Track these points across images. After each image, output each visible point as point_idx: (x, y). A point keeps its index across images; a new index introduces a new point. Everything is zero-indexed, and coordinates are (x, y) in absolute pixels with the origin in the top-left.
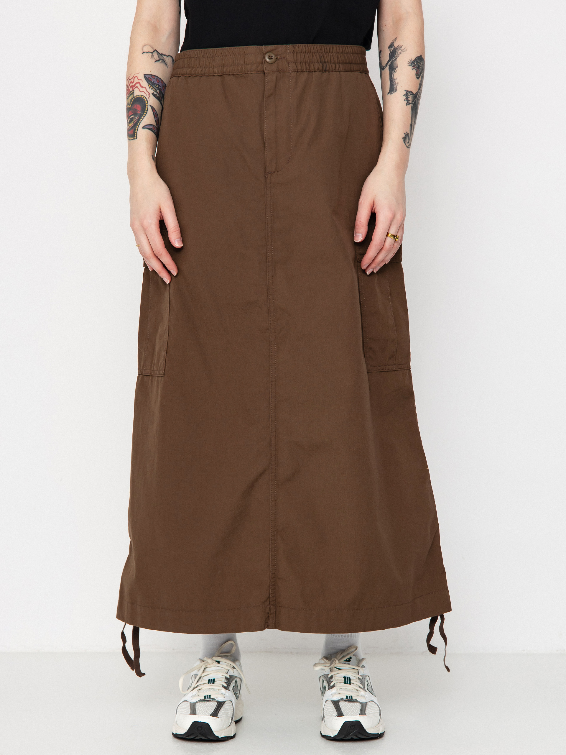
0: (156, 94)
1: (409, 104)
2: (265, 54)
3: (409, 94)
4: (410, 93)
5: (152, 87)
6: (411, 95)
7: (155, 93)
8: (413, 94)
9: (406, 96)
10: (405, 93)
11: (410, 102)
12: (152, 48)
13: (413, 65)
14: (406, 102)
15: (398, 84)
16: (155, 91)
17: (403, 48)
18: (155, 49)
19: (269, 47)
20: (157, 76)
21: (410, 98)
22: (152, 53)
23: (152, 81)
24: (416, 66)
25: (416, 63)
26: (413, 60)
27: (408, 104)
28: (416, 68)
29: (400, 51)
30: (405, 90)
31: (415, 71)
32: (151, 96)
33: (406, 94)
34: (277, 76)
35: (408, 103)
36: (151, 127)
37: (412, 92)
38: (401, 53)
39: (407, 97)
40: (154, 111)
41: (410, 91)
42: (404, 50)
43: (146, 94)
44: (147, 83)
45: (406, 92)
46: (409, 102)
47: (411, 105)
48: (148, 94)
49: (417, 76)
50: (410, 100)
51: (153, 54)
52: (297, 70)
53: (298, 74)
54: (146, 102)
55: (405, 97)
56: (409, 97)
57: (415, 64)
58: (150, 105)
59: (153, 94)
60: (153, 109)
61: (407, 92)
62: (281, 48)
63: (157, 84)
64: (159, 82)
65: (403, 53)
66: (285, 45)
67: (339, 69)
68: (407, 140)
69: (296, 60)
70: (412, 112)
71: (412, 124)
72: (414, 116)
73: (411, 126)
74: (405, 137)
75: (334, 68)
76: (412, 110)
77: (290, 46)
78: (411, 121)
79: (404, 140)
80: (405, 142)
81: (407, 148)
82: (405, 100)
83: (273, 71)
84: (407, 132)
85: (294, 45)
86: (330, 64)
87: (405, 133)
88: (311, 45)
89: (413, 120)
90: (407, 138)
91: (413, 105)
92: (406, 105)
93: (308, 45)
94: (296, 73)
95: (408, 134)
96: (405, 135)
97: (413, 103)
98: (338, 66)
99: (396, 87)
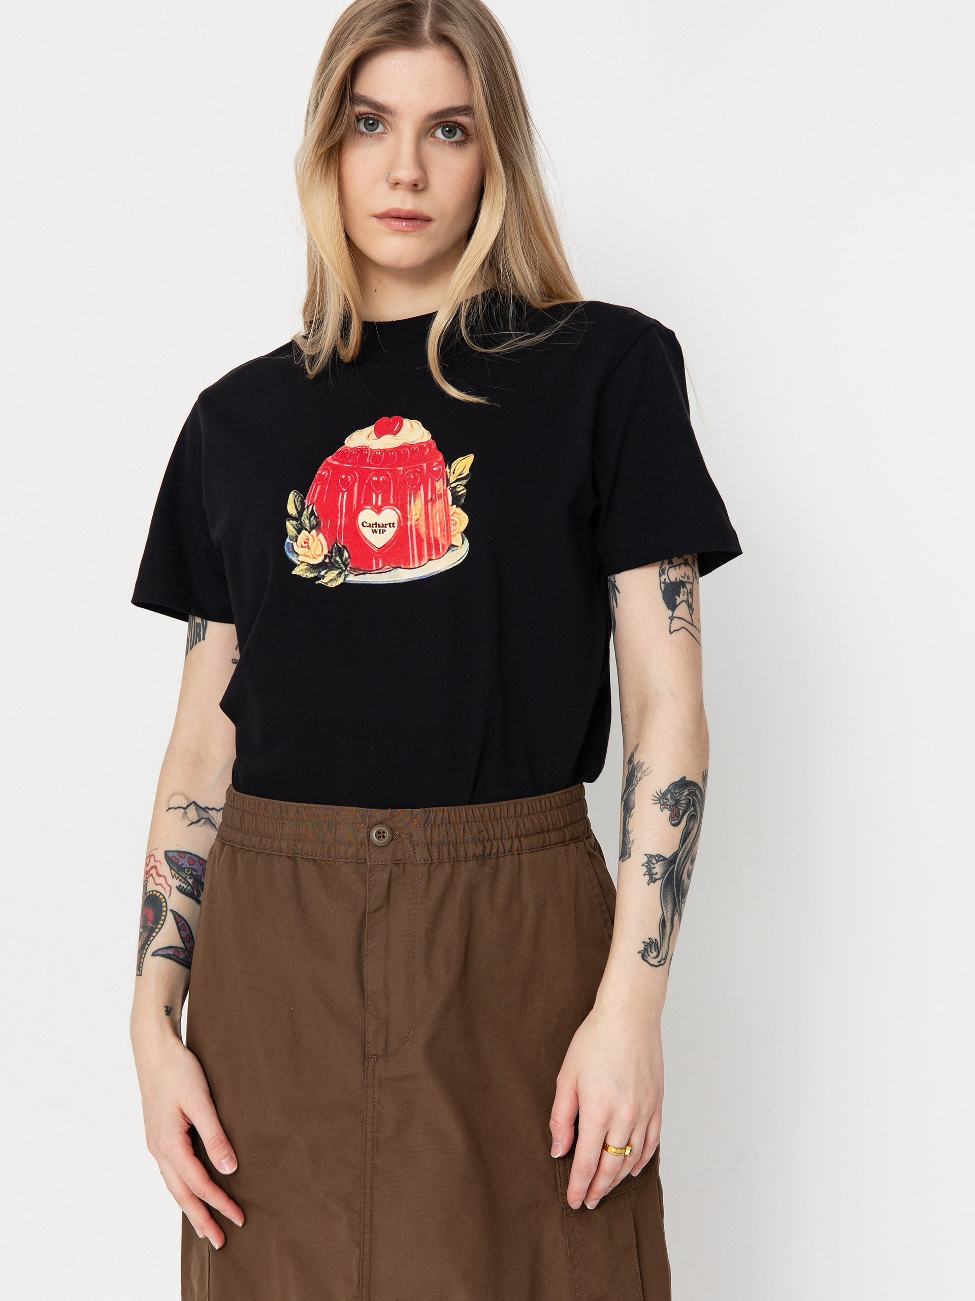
1: (656, 880)
2: (371, 827)
3: (654, 861)
4: (657, 858)
5: (177, 875)
6: (658, 861)
7: (183, 885)
8: (665, 859)
9: (647, 867)
10: (645, 859)
11: (658, 876)
12: (187, 798)
13: (662, 803)
14: (647, 877)
15: (633, 841)
16: (183, 883)
17: (644, 768)
18: (192, 801)
20: (190, 853)
21: (658, 869)
22: (185, 808)
23: (179, 863)
24: (671, 802)
25: (669, 797)
26: (662, 792)
27: (652, 882)
28: (670, 806)
29: (639, 775)
30: (646, 855)
31: (667, 813)
32: (175, 891)
33: (646, 863)
34: (391, 872)
35: (652, 880)
36: (171, 952)
37: (661, 856)
38: (640, 779)
39: (650, 868)
40: (179, 920)
41: (657, 855)
42: (645, 773)
43: (165, 889)
44: (168, 867)
45: (648, 858)
46: (654, 876)
47: (659, 883)
49: (673, 822)
50: (657, 873)
51: (187, 810)
52: (429, 861)
53: (433, 867)
54: (164, 904)
55: (645, 869)
56: (655, 867)
57: (667, 799)
58: (171, 910)
60: (177, 916)
61: (650, 857)
62: (401, 816)
63: (188, 868)
64: (195, 863)
65: (644, 778)
66: (409, 810)
67: (520, 848)
68: (652, 953)
69: (429, 840)
70: (664, 894)
71: (664, 918)
72: (669, 900)
73: (663, 924)
74: (646, 950)
75: (507, 849)
76: (664, 890)
77: (419, 813)
78: (661, 913)
79: (644, 955)
80: (646, 959)
81: (654, 967)
82: (644, 875)
83: (384, 863)
84: (649, 938)
85: (427, 809)
86: (500, 842)
87: (644, 942)
88: (462, 809)
89: (666, 910)
90: (651, 948)
91: (665, 881)
92: (649, 884)
93: (456, 807)
94: (429, 866)
95: (654, 941)
96: (645, 946)
97: (664, 877)
98: (516, 843)
99: (630, 848)
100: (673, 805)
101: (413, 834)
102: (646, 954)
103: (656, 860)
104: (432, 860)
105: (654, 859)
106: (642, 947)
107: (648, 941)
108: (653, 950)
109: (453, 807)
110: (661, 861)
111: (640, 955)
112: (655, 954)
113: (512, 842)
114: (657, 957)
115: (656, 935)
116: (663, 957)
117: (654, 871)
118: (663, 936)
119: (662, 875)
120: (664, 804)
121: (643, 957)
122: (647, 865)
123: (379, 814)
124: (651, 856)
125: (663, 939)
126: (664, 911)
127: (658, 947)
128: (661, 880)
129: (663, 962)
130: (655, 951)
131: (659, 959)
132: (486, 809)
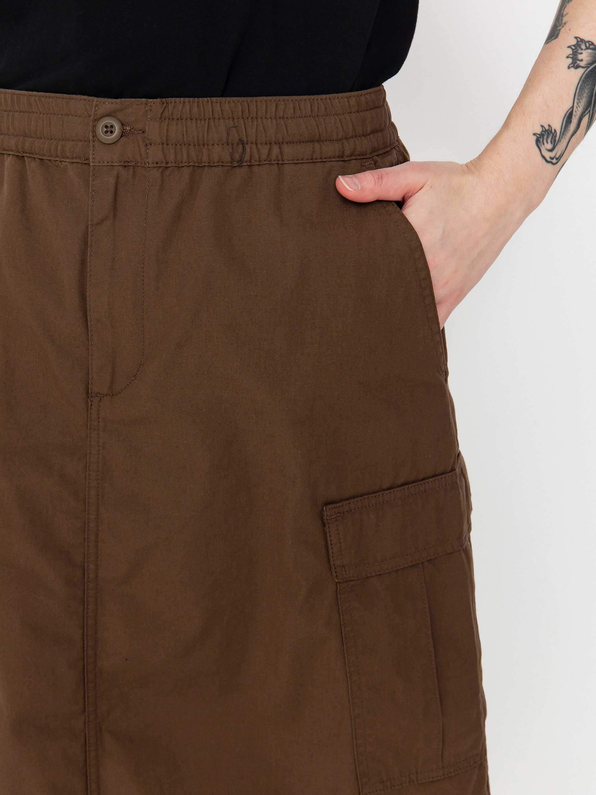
1: (577, 67)
2: (97, 120)
3: (583, 47)
4: (587, 45)
6: (587, 48)
9: (573, 50)
10: (574, 42)
11: (582, 64)
14: (570, 61)
15: (565, 23)
27: (573, 67)
30: (576, 38)
33: (574, 46)
34: (118, 177)
35: (575, 65)
37: (593, 44)
39: (576, 52)
41: (588, 42)
45: (578, 42)
46: (578, 62)
47: (581, 71)
50: (582, 60)
55: (570, 51)
56: (581, 53)
61: (580, 41)
62: (134, 107)
66: (144, 100)
67: (280, 158)
68: (547, 143)
69: (165, 139)
70: (581, 86)
71: (572, 112)
72: (585, 95)
73: (569, 117)
74: (542, 135)
75: (264, 156)
76: (583, 81)
77: (155, 103)
78: (571, 105)
79: (539, 139)
80: (540, 145)
81: (544, 161)
82: (568, 57)
83: (110, 164)
84: (549, 126)
85: (164, 100)
86: (254, 146)
87: (542, 126)
88: (208, 102)
89: (578, 103)
90: (548, 137)
91: (589, 72)
92: (569, 68)
93: (200, 99)
94: (163, 171)
95: (553, 131)
96: (543, 131)
97: (589, 67)
98: (276, 150)
99: (560, 30)
101: (145, 130)
102: (541, 140)
103: (586, 46)
104: (167, 163)
105: (584, 44)
106: (539, 130)
107: (547, 128)
108: (549, 141)
109: (196, 99)
110: (592, 49)
111: (535, 138)
112: (549, 146)
113: (270, 149)
114: (551, 150)
115: (557, 125)
116: (557, 156)
117: (580, 57)
118: (564, 131)
119: (587, 64)
121: (537, 141)
122: (573, 48)
123: (108, 104)
124: (582, 40)
125: (563, 134)
126: (575, 104)
127: (555, 140)
128: (585, 69)
129: (554, 161)
130: (551, 143)
131: (552, 154)
132: (239, 103)
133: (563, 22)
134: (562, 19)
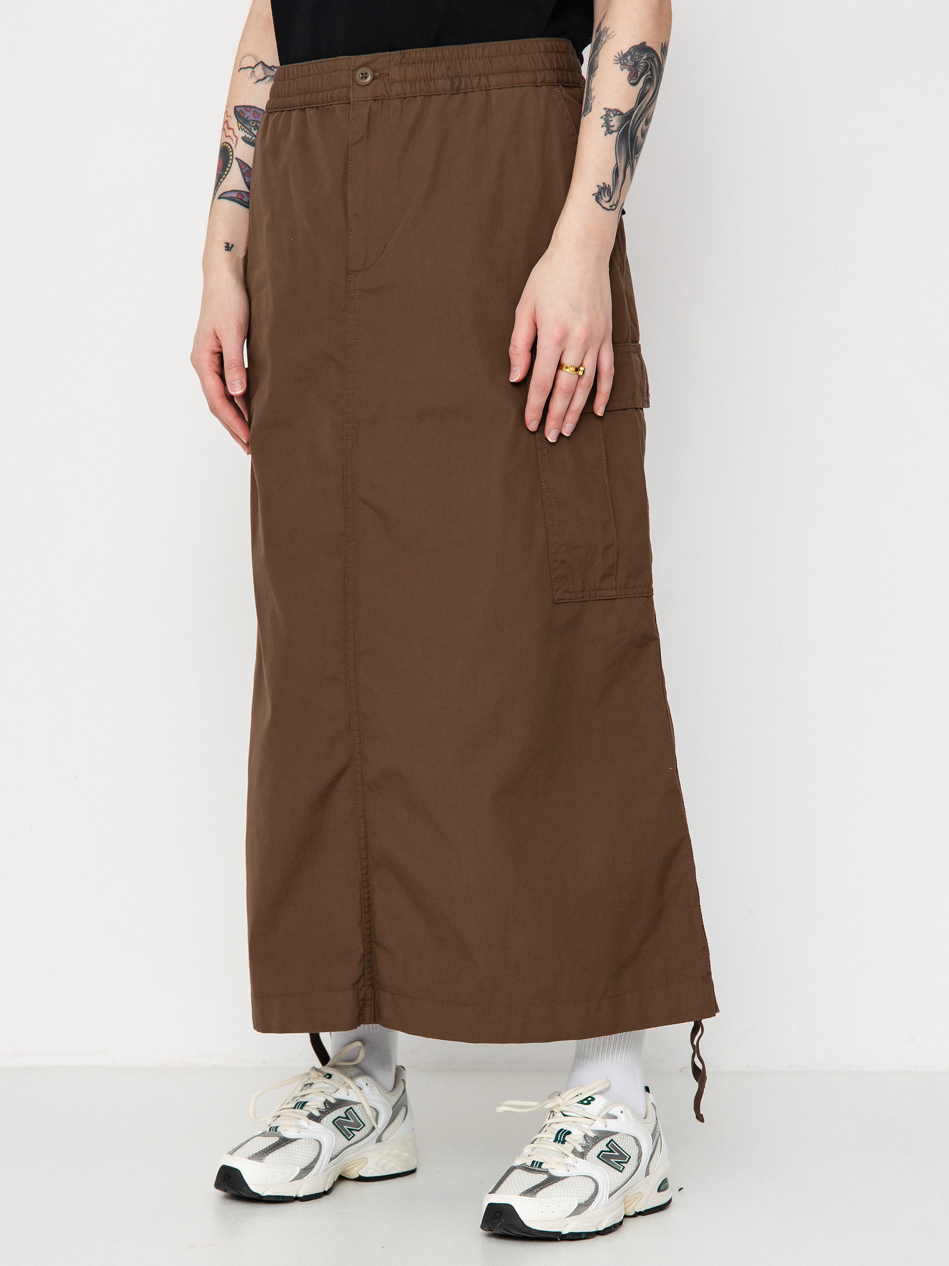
0: (250, 137)
1: (612, 132)
2: (355, 70)
3: (612, 115)
4: (614, 112)
5: (243, 127)
6: (615, 115)
7: (248, 135)
8: (621, 114)
9: (605, 119)
10: (604, 113)
11: (614, 129)
12: (255, 58)
13: (622, 63)
14: (605, 129)
15: (594, 97)
16: (248, 134)
17: (609, 32)
18: (260, 61)
19: (364, 58)
20: (255, 107)
21: (615, 122)
22: (253, 68)
23: (245, 117)
24: (631, 63)
25: (629, 58)
26: (623, 53)
27: (609, 133)
28: (629, 66)
29: (604, 39)
30: (605, 109)
31: (626, 72)
32: (241, 141)
33: (605, 116)
34: (370, 108)
35: (609, 131)
36: (235, 195)
37: (618, 111)
38: (605, 42)
39: (608, 120)
40: (243, 167)
41: (614, 110)
42: (610, 37)
43: (232, 140)
44: (236, 121)
45: (607, 112)
46: (611, 128)
47: (615, 134)
48: (235, 139)
49: (631, 82)
50: (613, 126)
51: (255, 69)
52: (403, 96)
53: (405, 101)
54: (231, 153)
55: (603, 121)
56: (612, 120)
57: (627, 60)
58: (236, 158)
59: (245, 139)
60: (242, 164)
61: (608, 110)
62: (381, 58)
63: (253, 121)
64: (260, 116)
65: (608, 41)
66: (387, 53)
67: (487, 85)
68: (605, 197)
69: (403, 78)
70: (618, 146)
71: (617, 167)
72: (623, 152)
73: (616, 172)
74: (599, 193)
75: (475, 85)
76: (619, 142)
77: (395, 55)
78: (616, 163)
79: (598, 197)
80: (599, 201)
81: (606, 211)
82: (602, 126)
83: (365, 99)
84: (604, 183)
85: (401, 51)
86: (468, 79)
87: (598, 186)
88: (433, 50)
89: (620, 160)
90: (604, 193)
91: (621, 133)
92: (606, 135)
93: (427, 48)
94: (402, 100)
95: (607, 186)
96: (599, 189)
97: (620, 130)
98: (484, 80)
99: (592, 103)
100: (632, 66)
101: (390, 73)
102: (600, 197)
103: (614, 113)
104: (405, 95)
105: (612, 113)
106: (596, 190)
107: (602, 186)
108: (606, 195)
109: (425, 49)
110: (619, 115)
111: (594, 197)
112: (607, 198)
113: (480, 79)
114: (609, 201)
115: (609, 182)
116: (615, 203)
117: (611, 124)
118: (615, 184)
119: (618, 128)
120: (624, 64)
121: (597, 199)
122: (605, 117)
124: (609, 110)
125: (615, 187)
126: (618, 161)
127: (610, 192)
128: (618, 132)
129: (615, 206)
130: (608, 195)
131: (611, 203)
132: (455, 49)
133: (593, 96)
134: (591, 93)
